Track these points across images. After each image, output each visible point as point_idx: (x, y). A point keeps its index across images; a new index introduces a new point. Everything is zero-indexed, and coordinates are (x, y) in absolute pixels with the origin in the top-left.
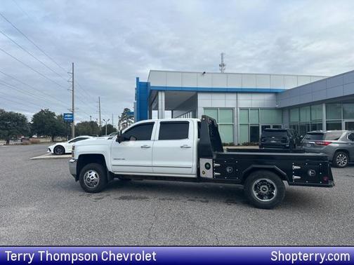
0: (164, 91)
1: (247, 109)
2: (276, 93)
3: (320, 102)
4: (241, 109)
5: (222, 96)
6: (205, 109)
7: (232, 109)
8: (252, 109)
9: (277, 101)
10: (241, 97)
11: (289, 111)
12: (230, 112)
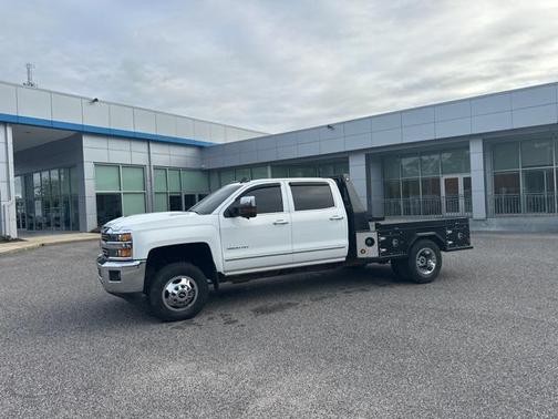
0: (11, 124)
1: (164, 169)
2: (200, 147)
3: (265, 165)
4: (156, 168)
5: (125, 145)
6: (97, 165)
7: (142, 168)
8: (171, 169)
9: (202, 159)
10: (154, 148)
11: (219, 175)
12: (139, 173)
